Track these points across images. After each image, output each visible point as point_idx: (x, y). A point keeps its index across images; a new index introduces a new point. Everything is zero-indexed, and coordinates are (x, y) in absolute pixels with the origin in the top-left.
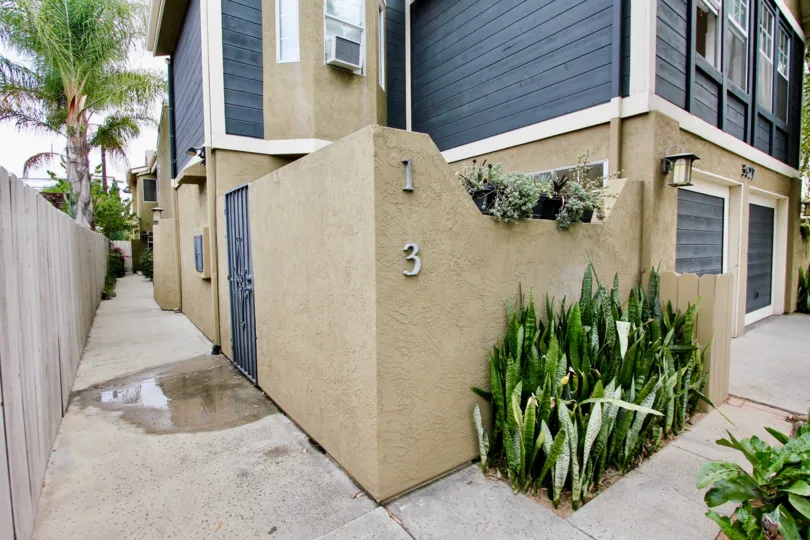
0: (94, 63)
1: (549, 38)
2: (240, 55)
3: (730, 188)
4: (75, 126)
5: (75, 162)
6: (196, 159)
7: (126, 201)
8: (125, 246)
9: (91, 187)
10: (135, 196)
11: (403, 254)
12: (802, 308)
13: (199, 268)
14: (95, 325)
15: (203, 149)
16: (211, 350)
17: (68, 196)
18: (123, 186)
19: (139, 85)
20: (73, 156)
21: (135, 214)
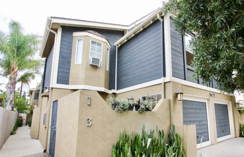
0: (22, 58)
1: (149, 60)
2: (64, 62)
3: (208, 99)
4: (12, 76)
5: (10, 88)
6: (47, 90)
7: (27, 100)
8: (24, 116)
9: (15, 95)
10: (31, 98)
11: (87, 121)
12: (241, 136)
13: (44, 124)
14: (5, 144)
15: (49, 88)
16: (43, 151)
17: (5, 99)
18: (27, 94)
19: (36, 64)
20: (9, 86)
21: (29, 104)
